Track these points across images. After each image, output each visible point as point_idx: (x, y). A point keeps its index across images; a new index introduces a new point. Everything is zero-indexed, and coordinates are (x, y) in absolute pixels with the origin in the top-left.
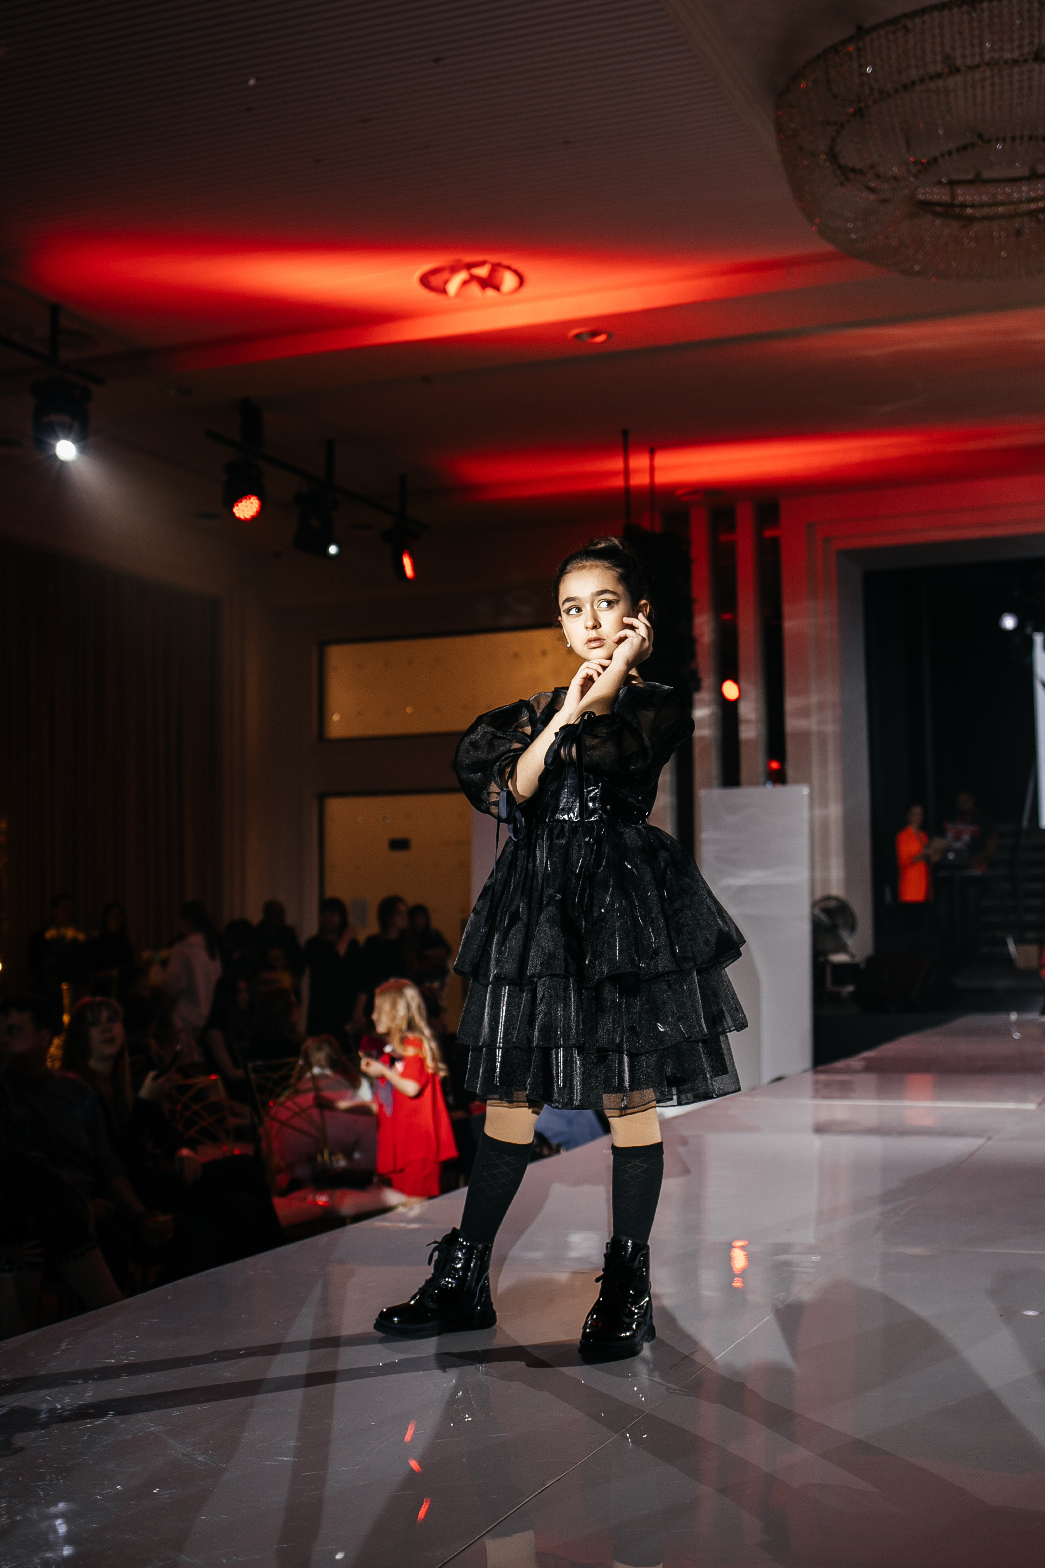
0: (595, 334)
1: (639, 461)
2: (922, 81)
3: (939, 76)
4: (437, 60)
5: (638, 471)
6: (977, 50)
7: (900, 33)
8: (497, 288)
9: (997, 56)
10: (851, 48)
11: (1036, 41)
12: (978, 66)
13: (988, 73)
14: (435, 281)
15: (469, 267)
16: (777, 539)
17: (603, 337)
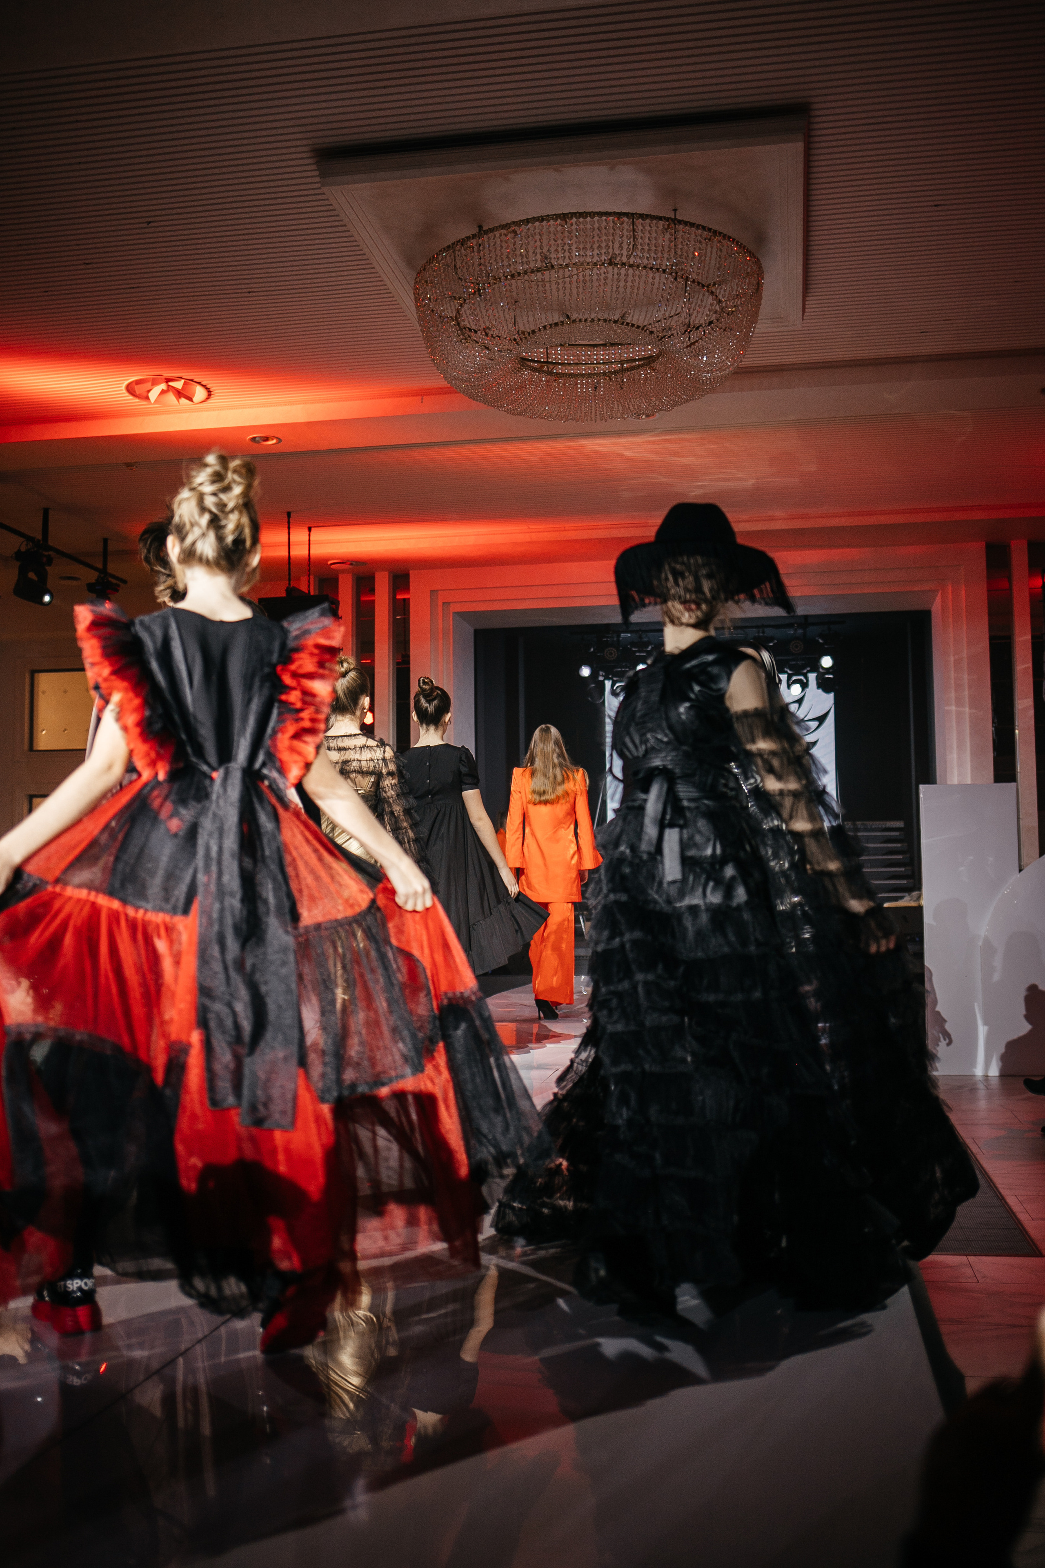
0: (268, 438)
1: (299, 536)
2: (526, 273)
3: (539, 270)
4: (149, 223)
5: (299, 544)
6: (567, 254)
7: (510, 236)
8: (191, 399)
9: (581, 260)
10: (474, 242)
11: (611, 250)
12: (567, 265)
13: (575, 272)
14: (140, 389)
15: (168, 380)
16: (406, 601)
17: (274, 441)
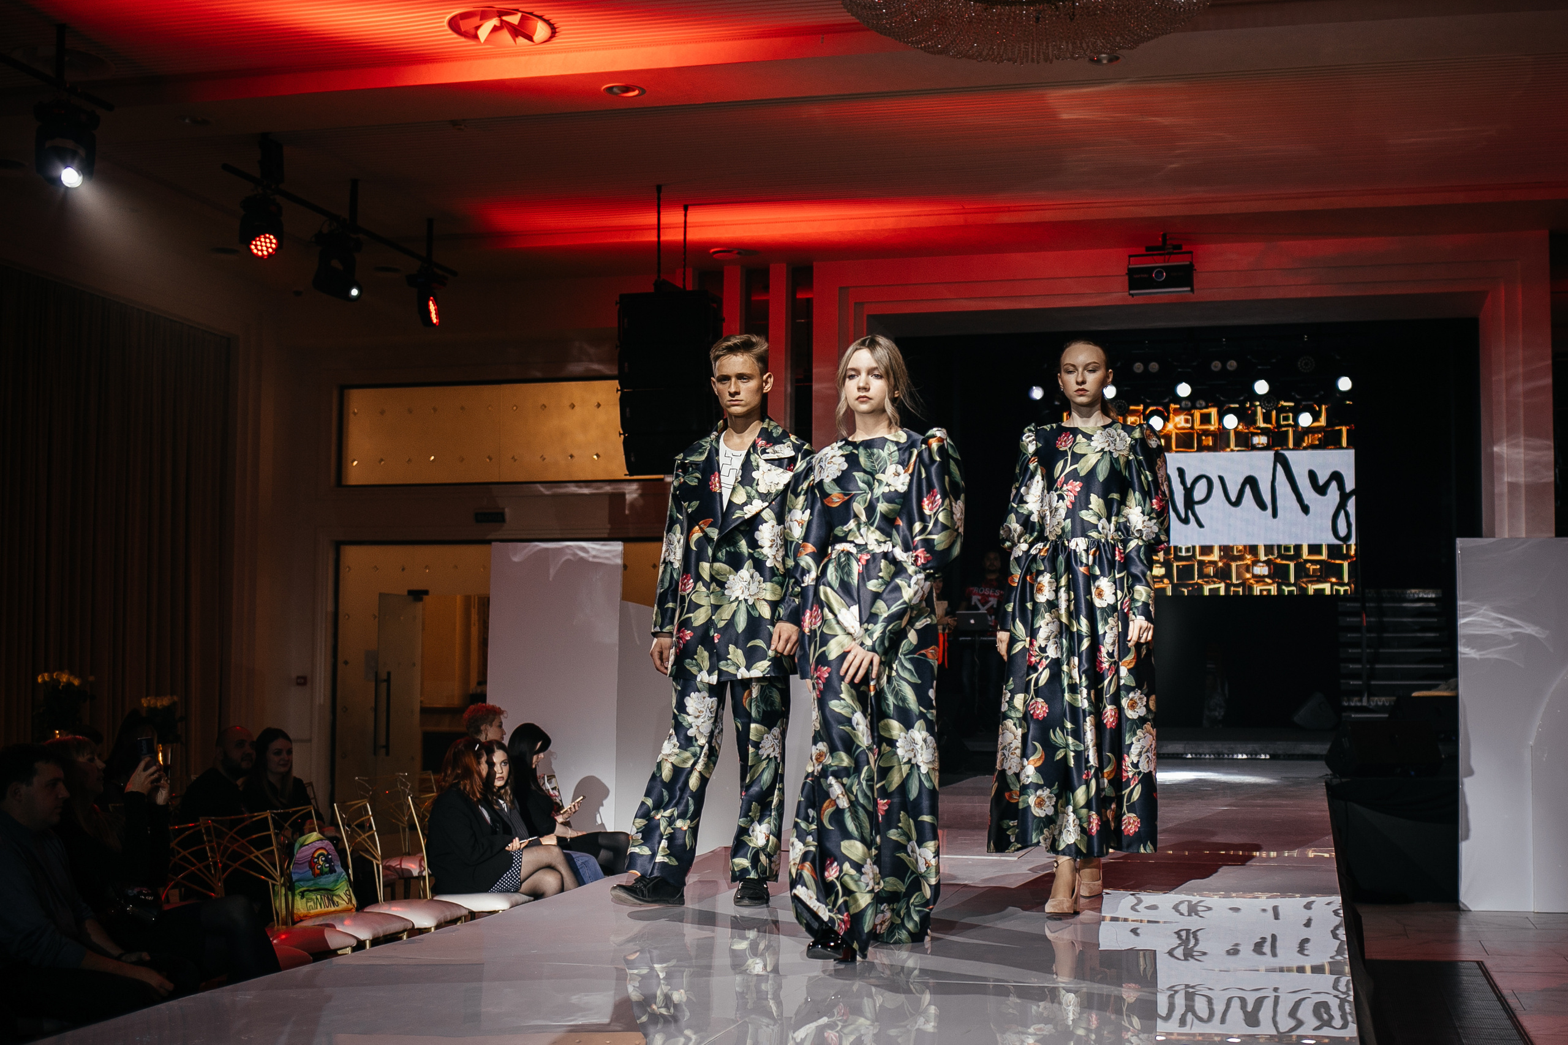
0: (627, 89)
1: (672, 217)
5: (670, 227)
8: (530, 38)
14: (466, 25)
15: (501, 14)
16: (809, 301)
17: (636, 92)
